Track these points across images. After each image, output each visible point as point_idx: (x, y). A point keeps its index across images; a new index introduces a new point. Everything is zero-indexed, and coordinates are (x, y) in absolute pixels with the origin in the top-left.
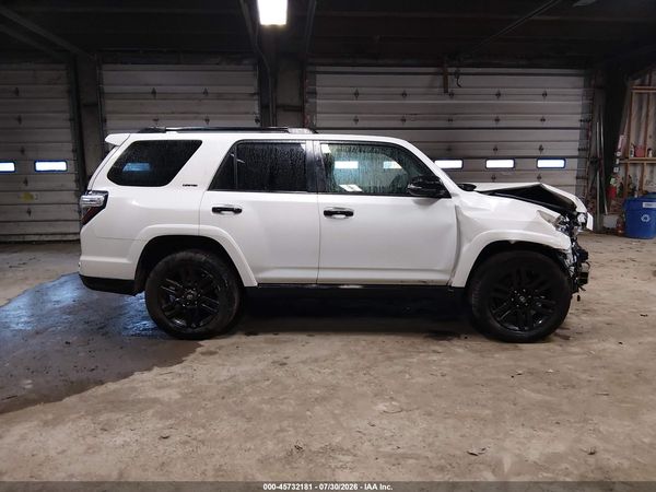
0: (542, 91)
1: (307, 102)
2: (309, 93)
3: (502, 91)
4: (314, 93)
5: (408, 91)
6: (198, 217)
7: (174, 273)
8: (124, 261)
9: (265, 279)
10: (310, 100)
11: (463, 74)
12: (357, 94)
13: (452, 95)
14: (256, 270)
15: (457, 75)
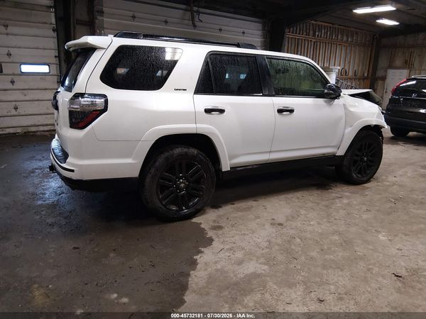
0: (242, 30)
1: (97, 19)
2: (98, 11)
3: (223, 28)
4: (102, 13)
5: (169, 19)
6: (194, 117)
7: (171, 167)
8: (129, 161)
9: (235, 164)
10: (99, 17)
11: (202, 13)
12: (134, 17)
13: (195, 26)
14: (231, 157)
15: (199, 13)
